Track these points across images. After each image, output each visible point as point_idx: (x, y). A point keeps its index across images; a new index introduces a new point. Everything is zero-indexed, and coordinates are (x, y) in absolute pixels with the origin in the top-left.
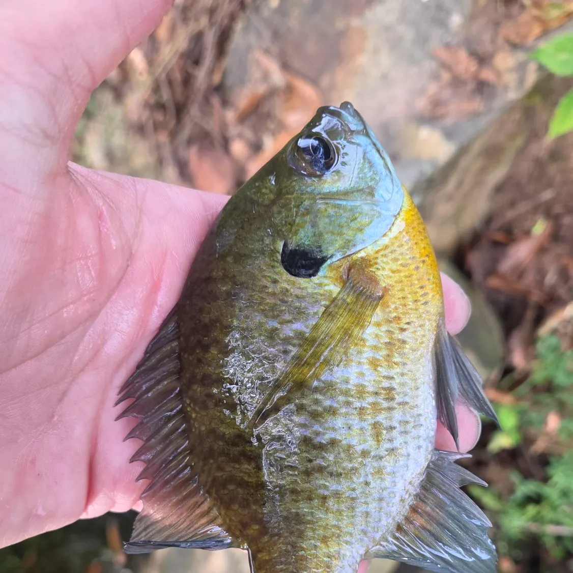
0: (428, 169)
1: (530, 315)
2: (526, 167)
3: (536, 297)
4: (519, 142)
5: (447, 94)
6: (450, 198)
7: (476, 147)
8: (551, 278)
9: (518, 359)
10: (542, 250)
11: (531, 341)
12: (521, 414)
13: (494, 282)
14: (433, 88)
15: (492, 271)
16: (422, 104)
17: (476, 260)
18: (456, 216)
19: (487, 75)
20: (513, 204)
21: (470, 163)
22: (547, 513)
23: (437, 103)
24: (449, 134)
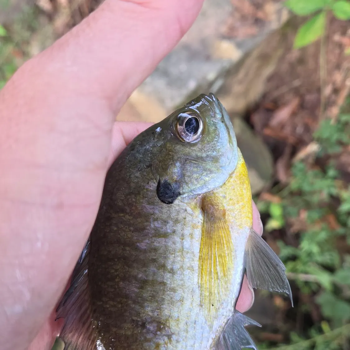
0: (226, 65)
1: (287, 151)
2: (285, 67)
3: (291, 140)
4: (280, 52)
5: (238, 24)
6: (241, 82)
7: (255, 54)
8: (300, 130)
9: (282, 176)
10: (294, 114)
11: (289, 166)
12: (284, 208)
13: (267, 132)
14: (230, 21)
15: (266, 125)
16: (224, 29)
17: (257, 119)
18: (245, 93)
19: (260, 14)
20: (277, 87)
21: (252, 63)
22: (300, 267)
23: (232, 29)
24: (239, 45)
